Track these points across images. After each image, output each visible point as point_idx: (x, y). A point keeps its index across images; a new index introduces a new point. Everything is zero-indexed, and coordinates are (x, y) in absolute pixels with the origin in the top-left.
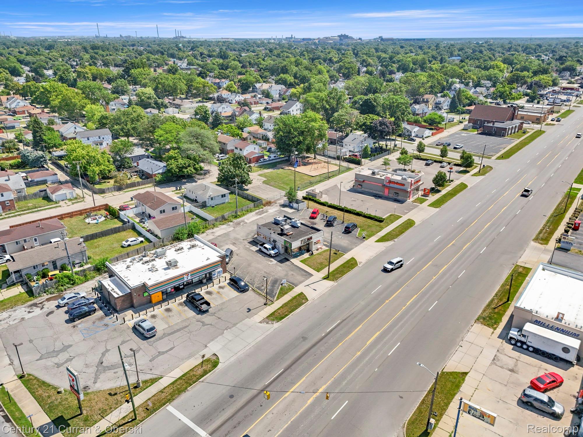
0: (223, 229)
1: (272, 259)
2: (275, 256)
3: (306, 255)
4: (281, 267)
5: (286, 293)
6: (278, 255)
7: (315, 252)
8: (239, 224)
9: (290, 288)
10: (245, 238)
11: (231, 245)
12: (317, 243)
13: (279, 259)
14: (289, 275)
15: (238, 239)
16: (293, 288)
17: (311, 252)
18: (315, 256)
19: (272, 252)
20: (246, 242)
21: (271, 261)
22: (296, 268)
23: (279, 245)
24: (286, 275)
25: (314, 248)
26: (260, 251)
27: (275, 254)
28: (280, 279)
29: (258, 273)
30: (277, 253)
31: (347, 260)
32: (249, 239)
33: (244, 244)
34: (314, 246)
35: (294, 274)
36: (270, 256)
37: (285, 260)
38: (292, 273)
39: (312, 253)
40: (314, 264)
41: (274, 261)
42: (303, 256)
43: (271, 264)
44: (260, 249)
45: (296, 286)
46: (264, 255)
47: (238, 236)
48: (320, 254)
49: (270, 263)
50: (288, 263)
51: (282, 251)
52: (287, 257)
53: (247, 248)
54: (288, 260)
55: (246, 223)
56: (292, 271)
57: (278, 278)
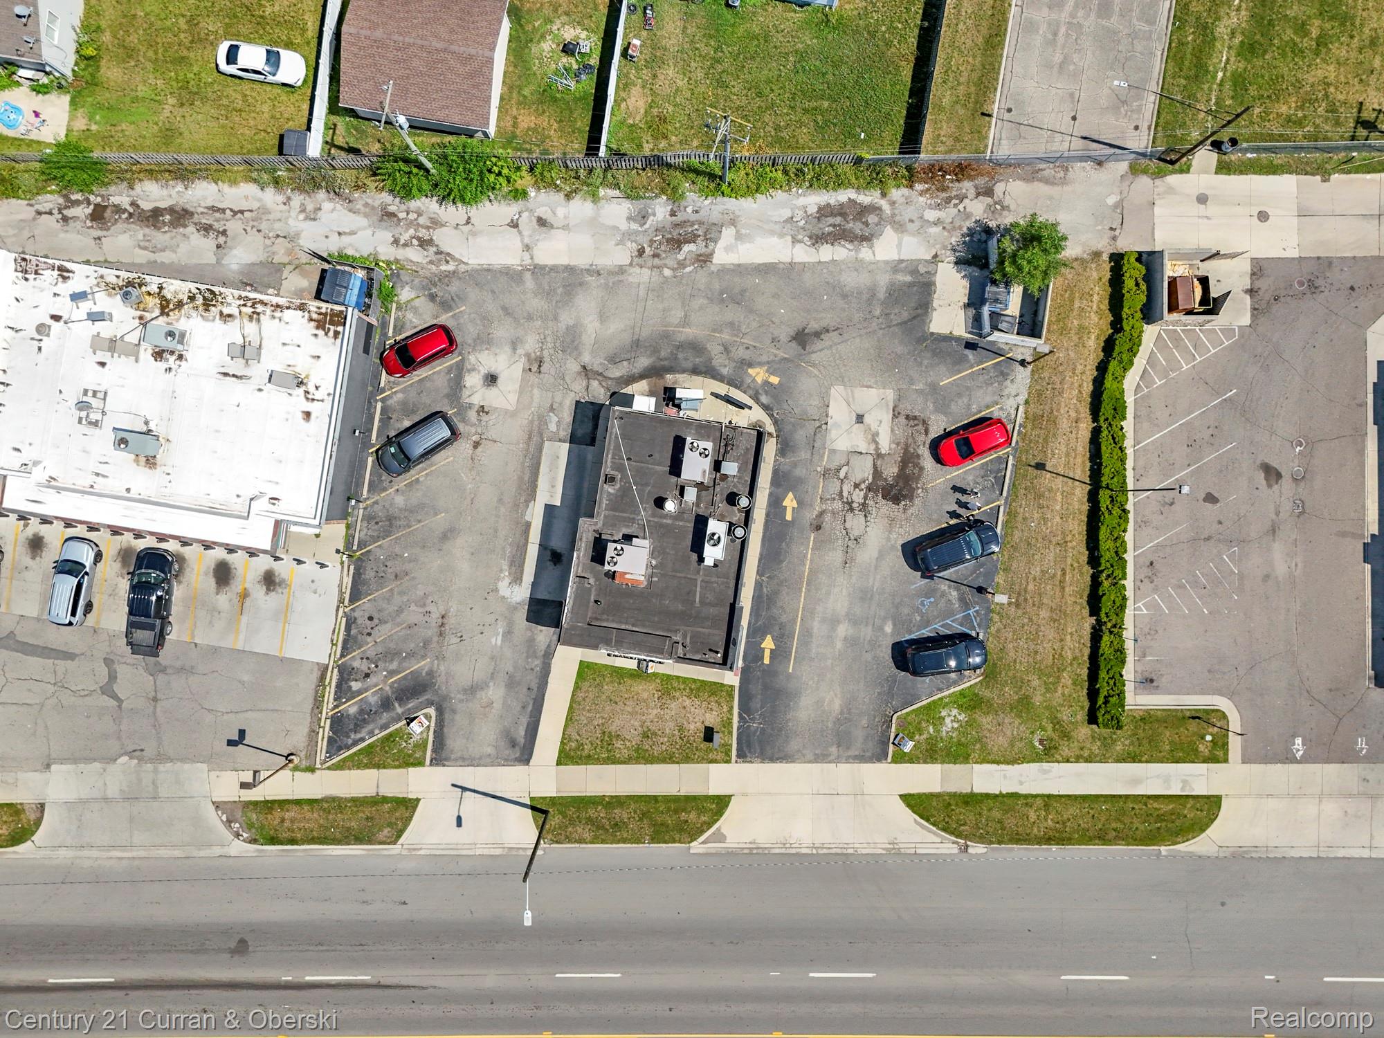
4: (508, 633)
5: (381, 765)
8: (681, 240)
9: (410, 756)
14: (481, 694)
16: (419, 763)
22: (535, 683)
24: (472, 689)
28: (435, 692)
29: (423, 600)
35: (498, 706)
38: (499, 694)
41: (523, 588)
43: (504, 591)
45: (435, 763)
49: (504, 584)
55: (707, 260)
56: (510, 685)
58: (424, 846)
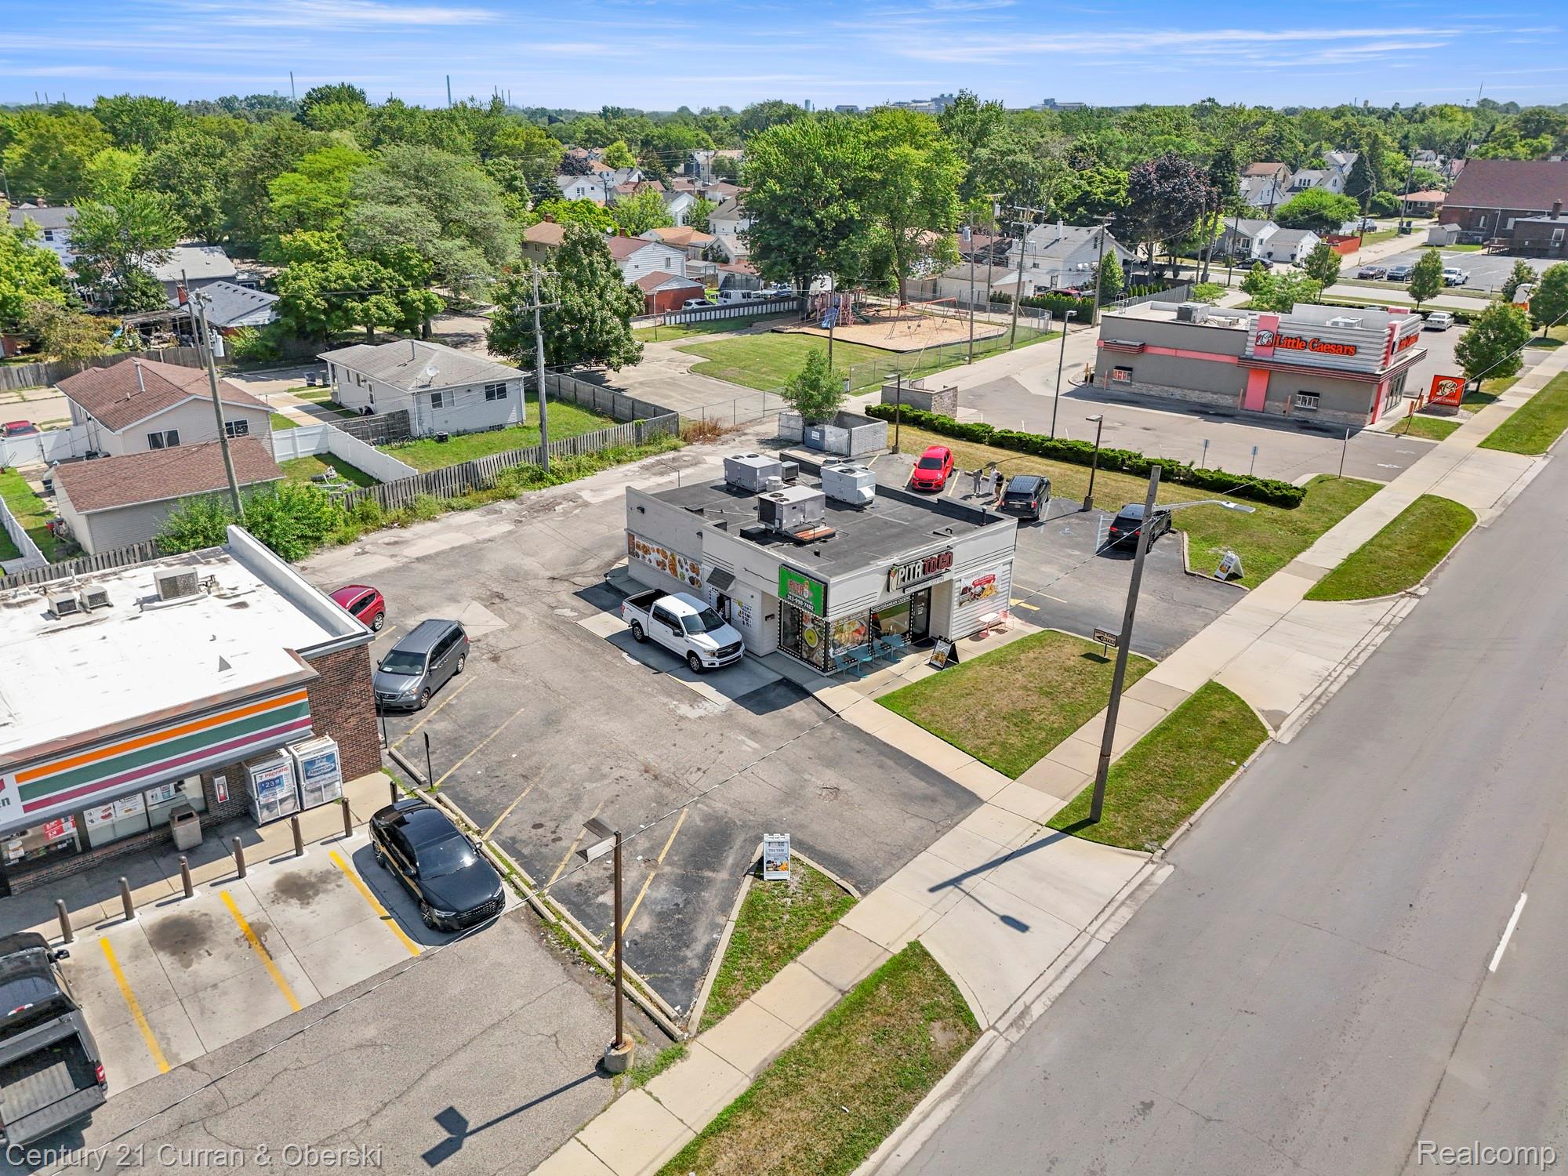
0: (458, 528)
1: (700, 687)
2: (724, 668)
3: (915, 667)
4: (753, 734)
5: (789, 952)
6: (736, 664)
7: (968, 651)
8: (548, 507)
9: (819, 905)
10: (561, 571)
11: (477, 606)
12: (976, 597)
13: (745, 683)
14: (810, 791)
15: (526, 573)
16: (844, 904)
17: (943, 648)
18: (970, 674)
19: (706, 643)
20: (564, 593)
21: (696, 698)
22: (856, 744)
23: (747, 601)
24: (791, 795)
25: (958, 622)
26: (636, 639)
27: (721, 653)
28: (745, 826)
29: (595, 774)
30: (736, 646)
31: (1182, 700)
32: (583, 574)
33: (550, 600)
34: (957, 612)
35: (846, 785)
36: (690, 664)
37: (782, 690)
38: (831, 777)
39: (953, 655)
40: (972, 720)
41: (714, 699)
42: (894, 668)
43: (693, 713)
44: (636, 624)
45: (867, 885)
46: (655, 659)
47: (530, 563)
48: (997, 660)
49: (684, 709)
50: (799, 710)
51: (765, 638)
52: (795, 676)
53: (565, 621)
54: (802, 693)
55: (586, 504)
56: (831, 763)
57: (734, 814)
58: (1027, 998)
